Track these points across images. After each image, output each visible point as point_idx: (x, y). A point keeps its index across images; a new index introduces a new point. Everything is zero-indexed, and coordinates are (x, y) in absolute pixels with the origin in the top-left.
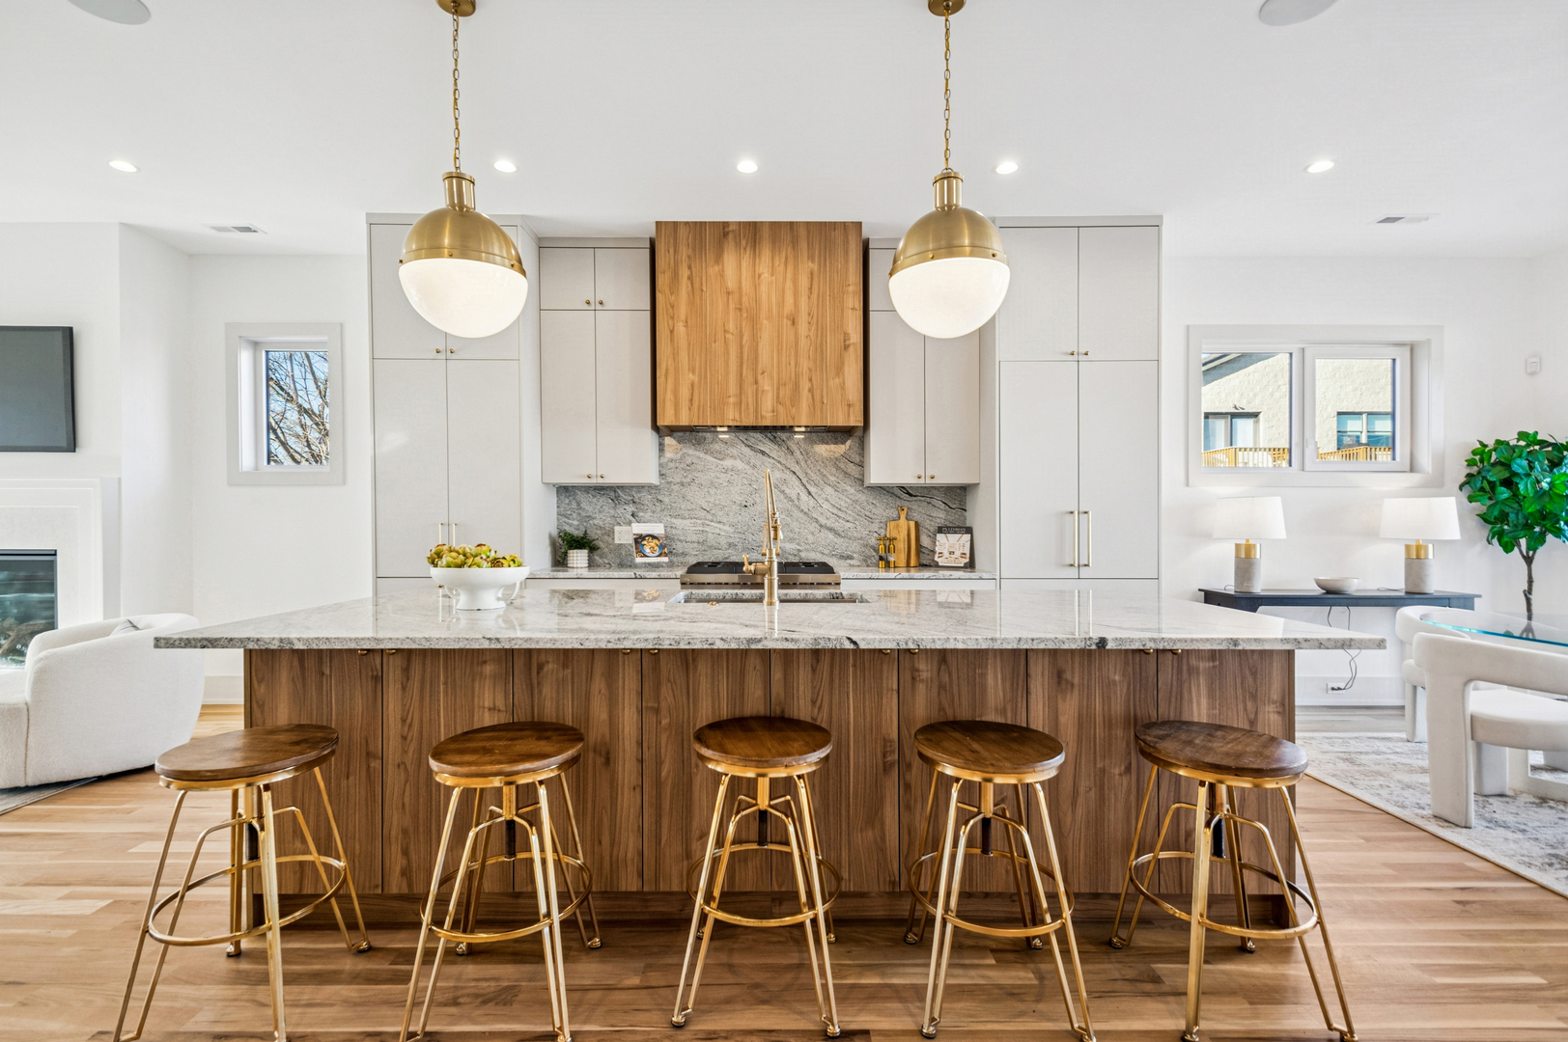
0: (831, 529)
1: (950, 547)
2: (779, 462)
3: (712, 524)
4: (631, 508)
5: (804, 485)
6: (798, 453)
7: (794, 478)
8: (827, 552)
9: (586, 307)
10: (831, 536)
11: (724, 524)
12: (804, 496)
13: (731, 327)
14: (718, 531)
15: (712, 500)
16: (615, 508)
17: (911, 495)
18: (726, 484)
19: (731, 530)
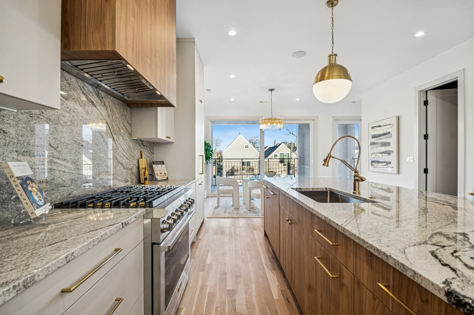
0: (121, 164)
1: (160, 171)
2: (100, 113)
3: (59, 161)
5: (112, 133)
6: (109, 110)
7: (108, 127)
10: (121, 168)
11: (68, 162)
12: (112, 141)
14: (63, 169)
15: (59, 137)
17: (144, 146)
18: (69, 123)
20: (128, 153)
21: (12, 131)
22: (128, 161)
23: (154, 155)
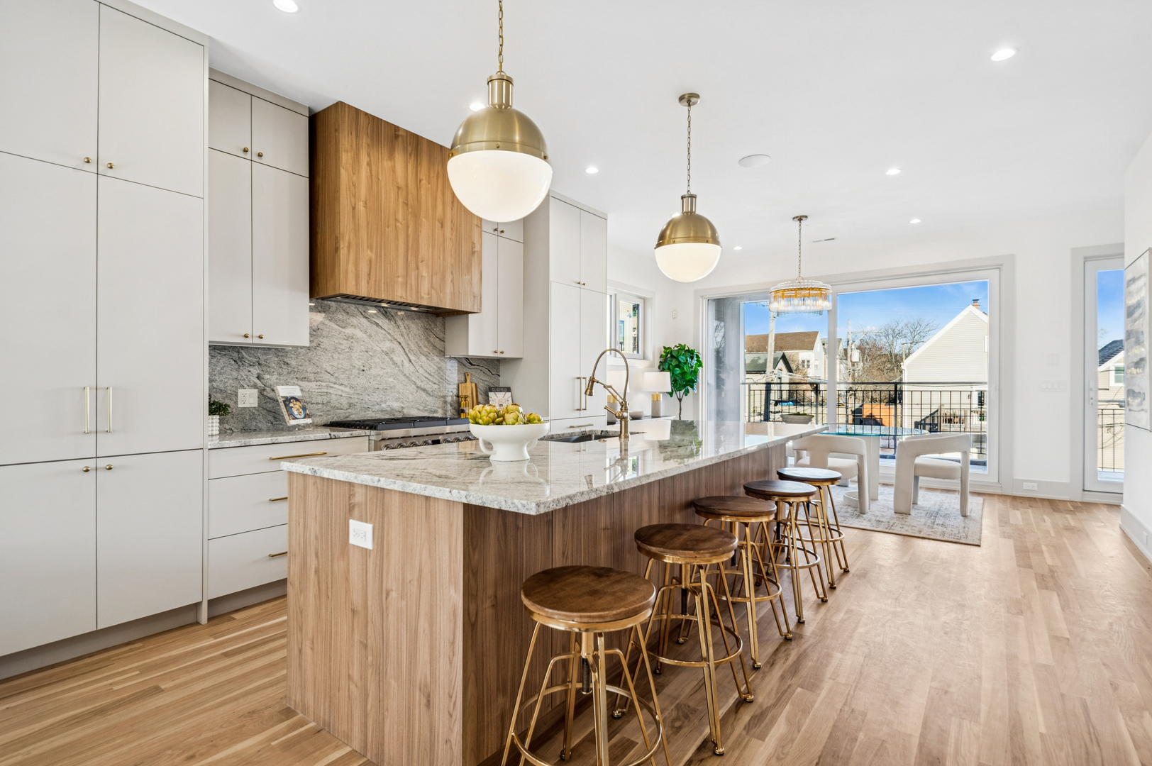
0: (424, 390)
1: (499, 401)
2: (389, 333)
3: (335, 386)
4: (255, 371)
5: (406, 354)
6: (403, 327)
7: (400, 348)
8: (421, 408)
9: (242, 154)
10: (424, 395)
11: (346, 386)
12: (406, 363)
13: (400, 217)
14: (340, 393)
15: (335, 364)
16: (238, 370)
17: (472, 364)
18: (347, 350)
19: (351, 391)
20: (436, 376)
21: (293, 363)
22: (436, 386)
23: (500, 378)
